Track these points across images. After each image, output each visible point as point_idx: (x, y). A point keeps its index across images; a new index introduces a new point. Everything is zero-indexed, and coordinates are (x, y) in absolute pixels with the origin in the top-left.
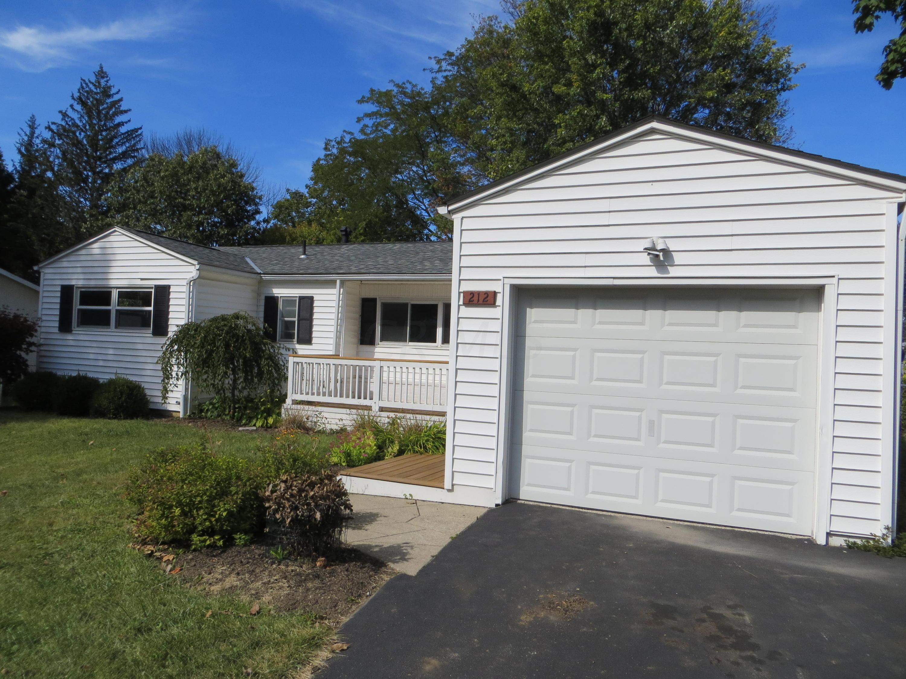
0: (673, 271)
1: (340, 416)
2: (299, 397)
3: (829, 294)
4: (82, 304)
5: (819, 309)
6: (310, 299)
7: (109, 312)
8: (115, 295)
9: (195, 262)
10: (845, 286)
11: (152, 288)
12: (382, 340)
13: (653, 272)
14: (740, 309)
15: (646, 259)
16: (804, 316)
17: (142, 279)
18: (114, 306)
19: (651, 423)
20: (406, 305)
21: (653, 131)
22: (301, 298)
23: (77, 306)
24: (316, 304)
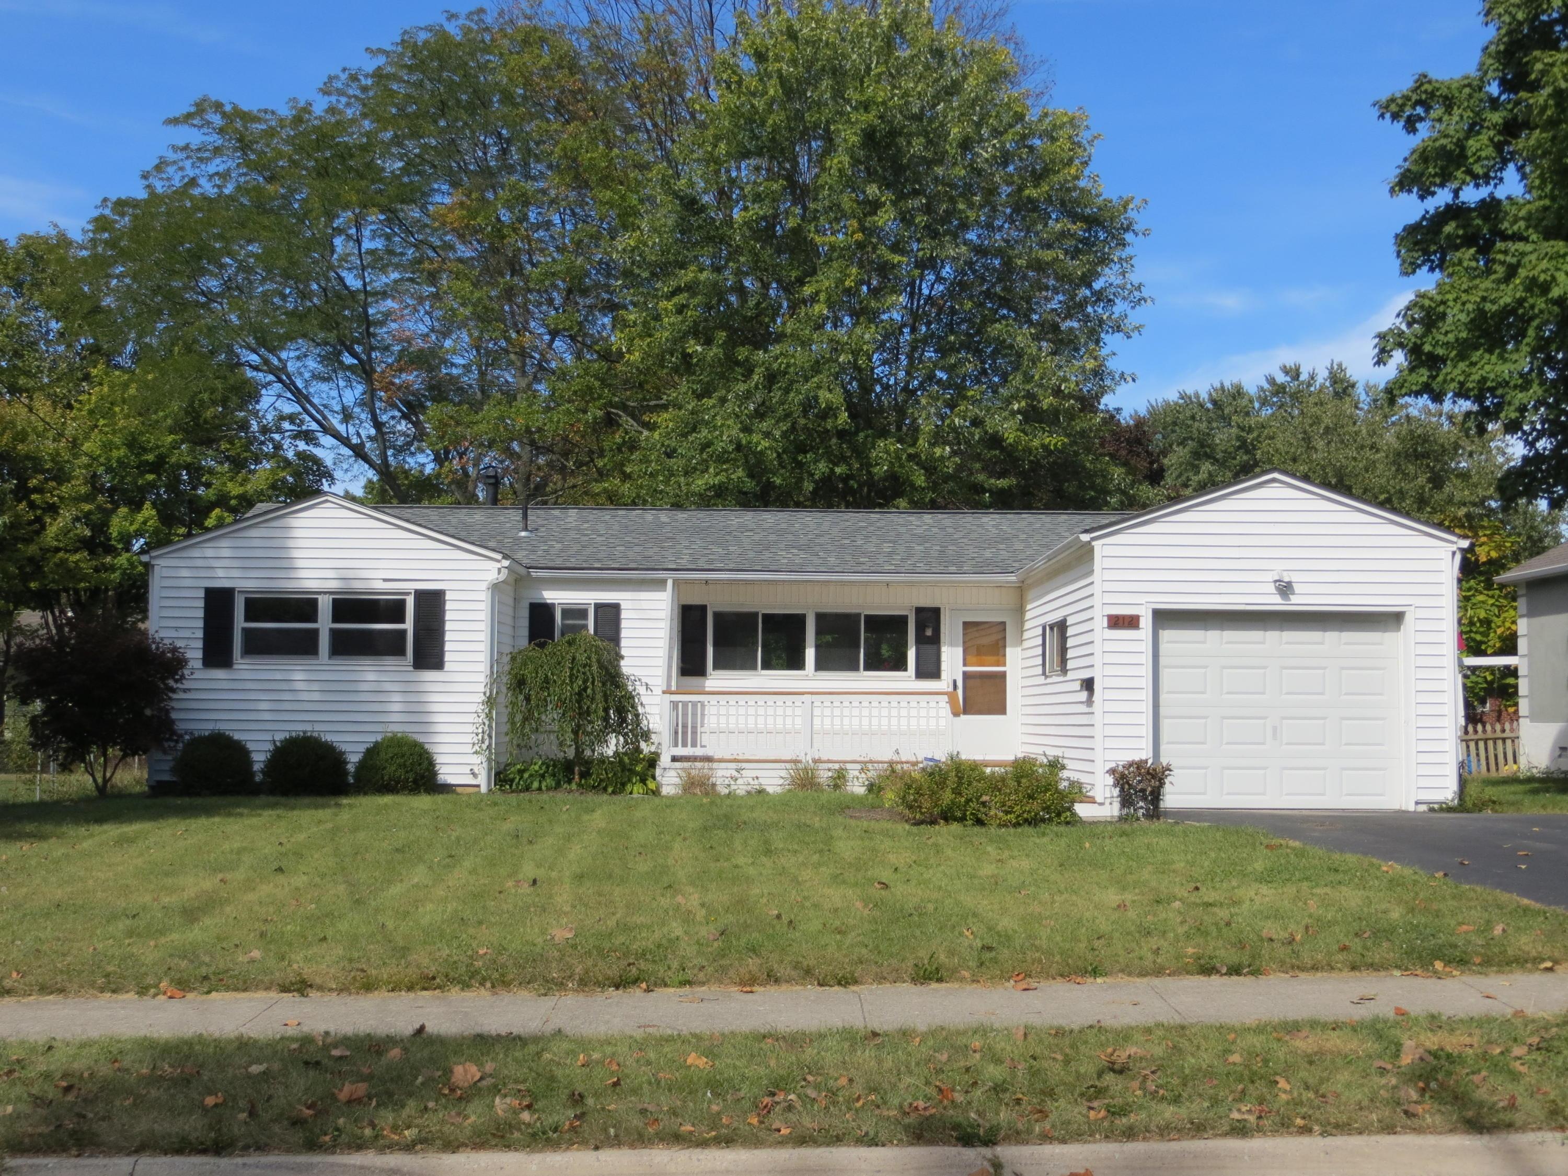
0: (1294, 599)
1: (754, 773)
2: (680, 751)
3: (1408, 619)
4: (247, 619)
5: (1398, 629)
6: (615, 609)
7: (316, 632)
8: (325, 606)
9: (498, 556)
10: (1421, 613)
11: (408, 594)
12: (716, 667)
13: (1277, 599)
14: (1341, 630)
15: (1271, 588)
16: (1388, 635)
17: (385, 580)
18: (324, 623)
19: (1275, 729)
20: (756, 614)
21: (1274, 480)
22: (598, 607)
23: (240, 622)
24: (624, 615)
